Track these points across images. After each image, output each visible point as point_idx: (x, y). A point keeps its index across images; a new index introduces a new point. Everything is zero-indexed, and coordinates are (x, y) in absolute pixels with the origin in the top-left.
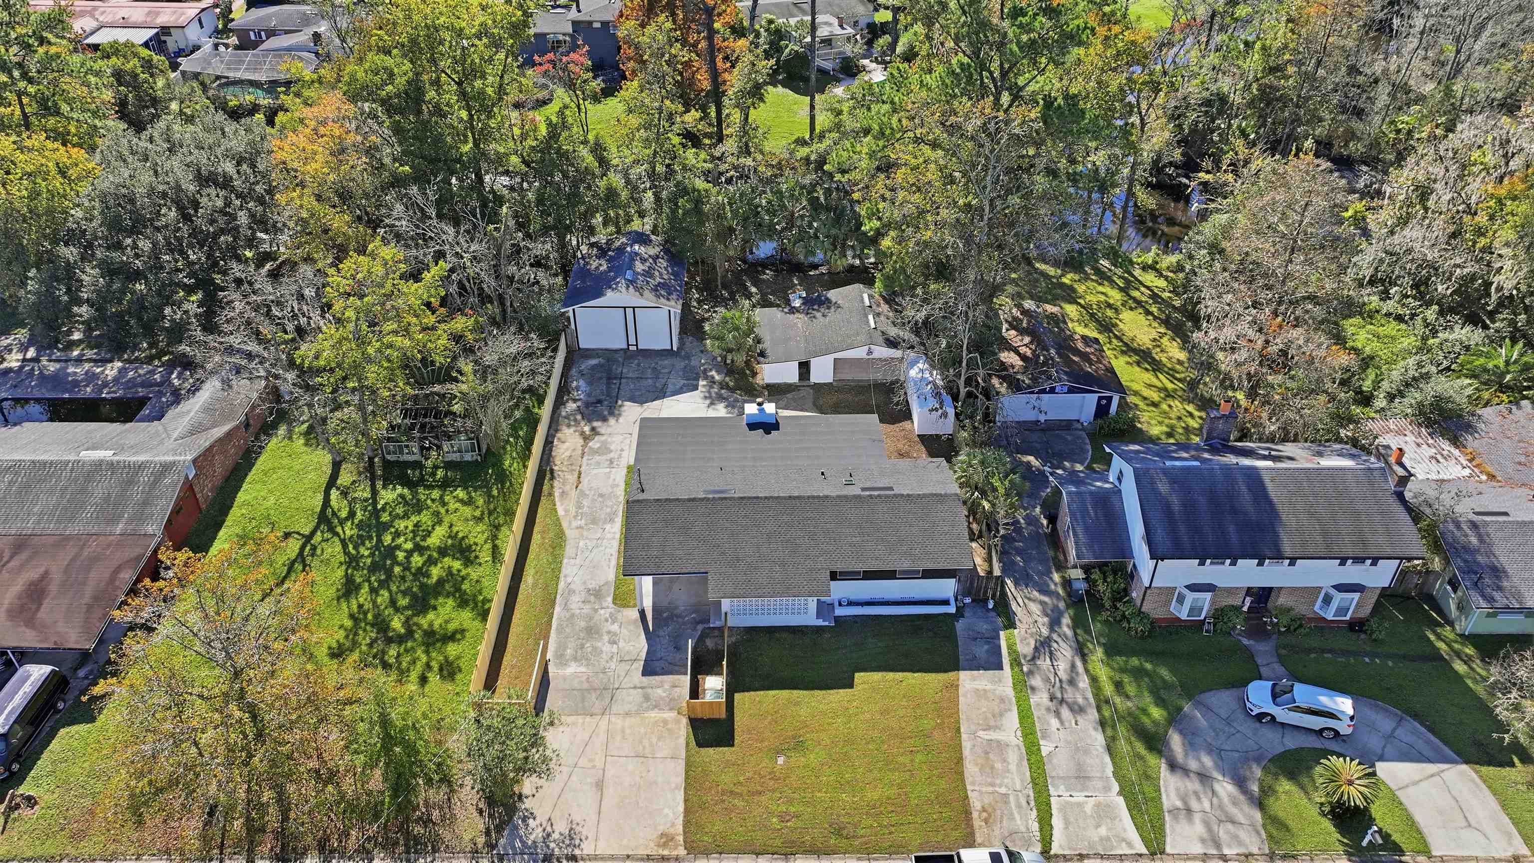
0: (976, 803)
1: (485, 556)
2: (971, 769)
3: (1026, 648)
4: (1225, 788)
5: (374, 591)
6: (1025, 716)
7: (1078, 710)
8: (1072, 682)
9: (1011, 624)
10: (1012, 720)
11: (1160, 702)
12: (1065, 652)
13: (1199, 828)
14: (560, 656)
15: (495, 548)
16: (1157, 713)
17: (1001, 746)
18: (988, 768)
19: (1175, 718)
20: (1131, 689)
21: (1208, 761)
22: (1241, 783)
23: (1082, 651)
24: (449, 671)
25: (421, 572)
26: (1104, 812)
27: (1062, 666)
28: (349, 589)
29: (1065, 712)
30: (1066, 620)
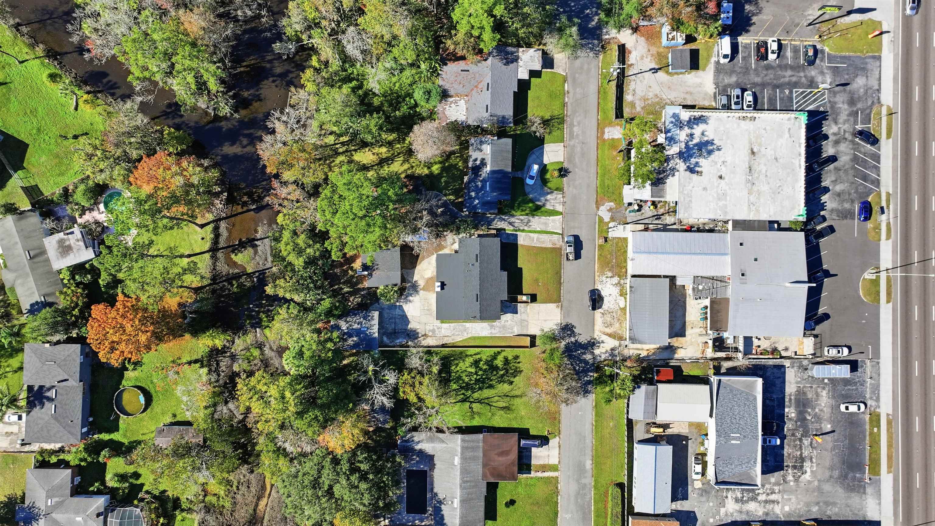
0: (552, 246)
1: (478, 357)
2: (543, 246)
3: (512, 228)
4: (549, 197)
5: (491, 380)
6: (531, 232)
7: (529, 221)
8: (522, 220)
9: (504, 229)
10: (532, 235)
11: (528, 203)
12: (512, 220)
13: (557, 205)
14: (512, 333)
15: (475, 354)
16: (531, 205)
17: (538, 239)
18: (543, 242)
19: (532, 201)
20: (524, 208)
21: (542, 198)
22: (548, 193)
23: (513, 216)
24: (517, 357)
25: (485, 371)
26: (553, 221)
27: (517, 221)
28: (491, 387)
29: (530, 224)
30: (503, 217)
